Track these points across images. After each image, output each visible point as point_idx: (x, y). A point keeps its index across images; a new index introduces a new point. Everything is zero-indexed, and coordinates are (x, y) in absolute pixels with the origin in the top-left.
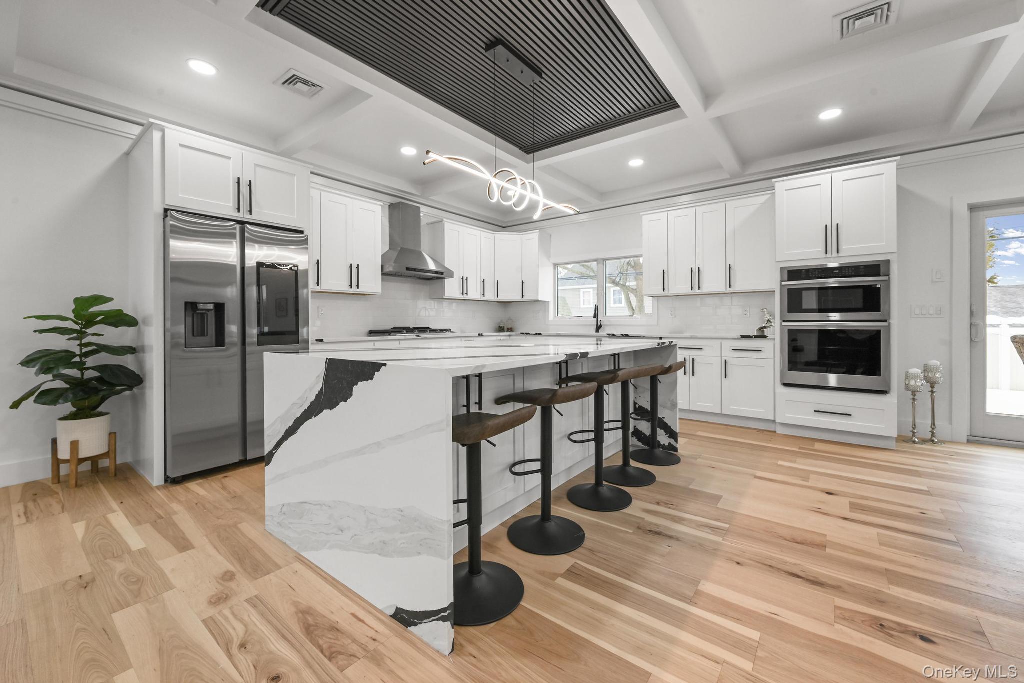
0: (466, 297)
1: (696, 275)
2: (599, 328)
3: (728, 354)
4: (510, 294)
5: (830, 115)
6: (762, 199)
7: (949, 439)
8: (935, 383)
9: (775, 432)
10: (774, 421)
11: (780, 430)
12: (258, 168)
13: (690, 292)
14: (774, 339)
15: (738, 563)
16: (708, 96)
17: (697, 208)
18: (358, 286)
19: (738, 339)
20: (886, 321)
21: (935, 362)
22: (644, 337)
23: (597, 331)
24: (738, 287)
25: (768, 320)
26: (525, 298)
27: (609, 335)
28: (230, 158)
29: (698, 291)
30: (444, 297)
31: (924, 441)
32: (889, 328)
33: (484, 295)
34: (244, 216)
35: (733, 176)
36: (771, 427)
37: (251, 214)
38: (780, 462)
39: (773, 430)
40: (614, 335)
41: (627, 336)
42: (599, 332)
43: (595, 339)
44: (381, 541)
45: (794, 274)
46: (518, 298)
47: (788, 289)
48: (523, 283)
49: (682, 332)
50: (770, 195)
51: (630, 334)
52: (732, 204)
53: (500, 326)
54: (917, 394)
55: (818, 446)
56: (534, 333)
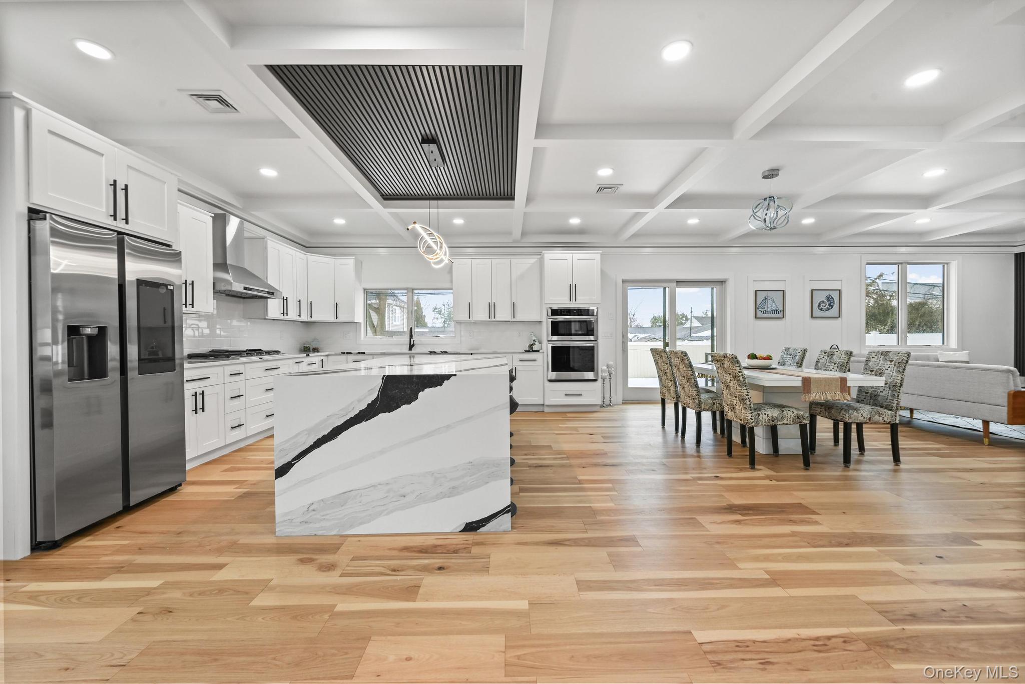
0: (285, 317)
1: (492, 308)
2: (411, 347)
3: (517, 363)
4: (323, 314)
5: (575, 221)
6: (533, 260)
7: (615, 403)
8: (611, 374)
9: (544, 411)
10: (544, 404)
11: (546, 410)
12: (131, 171)
13: (488, 319)
14: (544, 352)
15: (583, 467)
16: (529, 200)
17: (492, 260)
18: (192, 305)
19: (523, 353)
20: (596, 341)
21: (611, 363)
22: (459, 354)
23: (410, 349)
24: (519, 317)
25: (534, 340)
26: (339, 320)
27: (431, 352)
28: (103, 155)
29: (493, 319)
30: (267, 318)
31: (608, 406)
32: (597, 344)
33: (300, 315)
34: (120, 225)
35: (514, 242)
36: (541, 409)
37: (127, 223)
38: (560, 426)
39: (541, 410)
40: (435, 352)
41: (446, 352)
42: (411, 350)
43: (408, 356)
44: (450, 488)
45: (555, 312)
46: (332, 318)
47: (552, 321)
48: (337, 305)
49: (478, 349)
50: (536, 259)
51: (447, 351)
52: (516, 261)
53: (304, 347)
54: (605, 380)
55: (569, 415)
56: (357, 352)
